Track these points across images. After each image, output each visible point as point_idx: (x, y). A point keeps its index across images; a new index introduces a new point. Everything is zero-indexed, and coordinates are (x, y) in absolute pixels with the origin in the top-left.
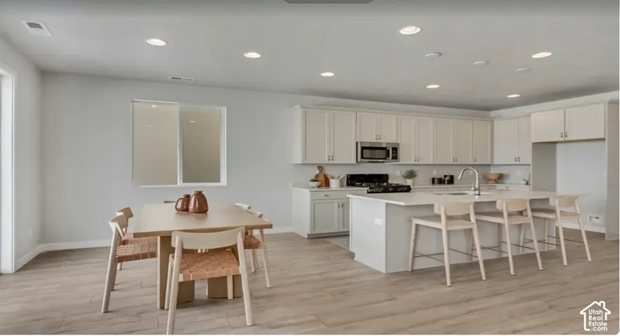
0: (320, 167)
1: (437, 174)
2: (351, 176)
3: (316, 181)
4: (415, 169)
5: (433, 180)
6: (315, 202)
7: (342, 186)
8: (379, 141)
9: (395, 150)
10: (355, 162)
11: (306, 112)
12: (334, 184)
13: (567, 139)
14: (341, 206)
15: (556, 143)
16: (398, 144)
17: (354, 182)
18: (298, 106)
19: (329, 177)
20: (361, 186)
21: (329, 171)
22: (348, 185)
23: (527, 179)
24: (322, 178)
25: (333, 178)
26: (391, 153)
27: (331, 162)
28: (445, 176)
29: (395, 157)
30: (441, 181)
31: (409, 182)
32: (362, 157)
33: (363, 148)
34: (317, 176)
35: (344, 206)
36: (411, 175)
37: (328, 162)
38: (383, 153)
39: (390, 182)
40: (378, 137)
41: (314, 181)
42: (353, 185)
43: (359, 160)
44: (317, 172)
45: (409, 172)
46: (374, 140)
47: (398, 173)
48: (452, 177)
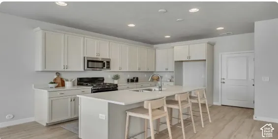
0: (58, 73)
1: (130, 77)
2: (81, 79)
3: (54, 83)
4: (119, 74)
5: (128, 80)
6: (52, 99)
7: (74, 85)
8: (98, 57)
9: (108, 63)
10: (83, 70)
11: (45, 33)
12: (68, 85)
13: (190, 59)
14: (73, 100)
15: (182, 61)
16: (110, 59)
17: (81, 83)
18: (39, 28)
19: (64, 80)
20: (87, 85)
21: (64, 76)
22: (78, 85)
23: (170, 78)
24: (59, 81)
25: (67, 80)
26: (105, 64)
27: (66, 70)
28: (134, 78)
29: (108, 67)
30: (132, 81)
31: (116, 82)
32: (88, 67)
33: (88, 61)
34: (55, 79)
35: (75, 100)
36: (117, 77)
37: (64, 70)
38: (100, 65)
39: (105, 82)
40: (98, 54)
41: (52, 83)
42: (82, 85)
43: (86, 69)
44: (56, 77)
45: (116, 76)
46: (96, 57)
47: (109, 77)
48: (137, 78)
